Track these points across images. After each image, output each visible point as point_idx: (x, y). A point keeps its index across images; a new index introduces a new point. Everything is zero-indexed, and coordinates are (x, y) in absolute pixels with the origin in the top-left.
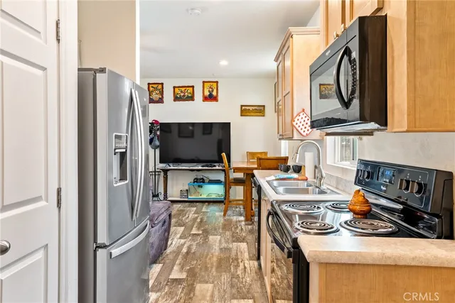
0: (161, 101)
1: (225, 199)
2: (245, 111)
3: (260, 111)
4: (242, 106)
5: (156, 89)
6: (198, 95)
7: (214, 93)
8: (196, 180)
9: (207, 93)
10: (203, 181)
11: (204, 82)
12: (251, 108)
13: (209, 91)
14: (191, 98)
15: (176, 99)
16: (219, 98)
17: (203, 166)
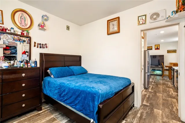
1: (162, 75)
2: (169, 52)
3: (174, 51)
4: (168, 50)
6: (153, 48)
7: (158, 48)
8: (153, 69)
9: (156, 48)
10: (155, 70)
11: (155, 45)
12: (171, 51)
16: (160, 49)
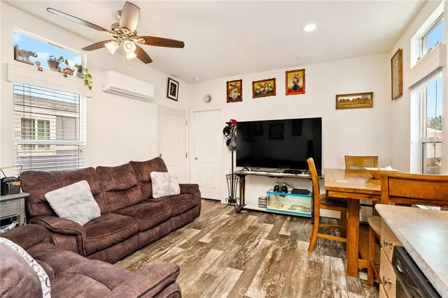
0: (239, 99)
2: (341, 103)
3: (365, 100)
4: (337, 96)
5: (235, 87)
6: (281, 88)
7: (300, 84)
8: (277, 188)
9: (291, 85)
10: (285, 190)
11: (287, 72)
12: (351, 98)
13: (294, 82)
14: (272, 92)
15: (256, 95)
16: (306, 90)
17: (284, 172)
